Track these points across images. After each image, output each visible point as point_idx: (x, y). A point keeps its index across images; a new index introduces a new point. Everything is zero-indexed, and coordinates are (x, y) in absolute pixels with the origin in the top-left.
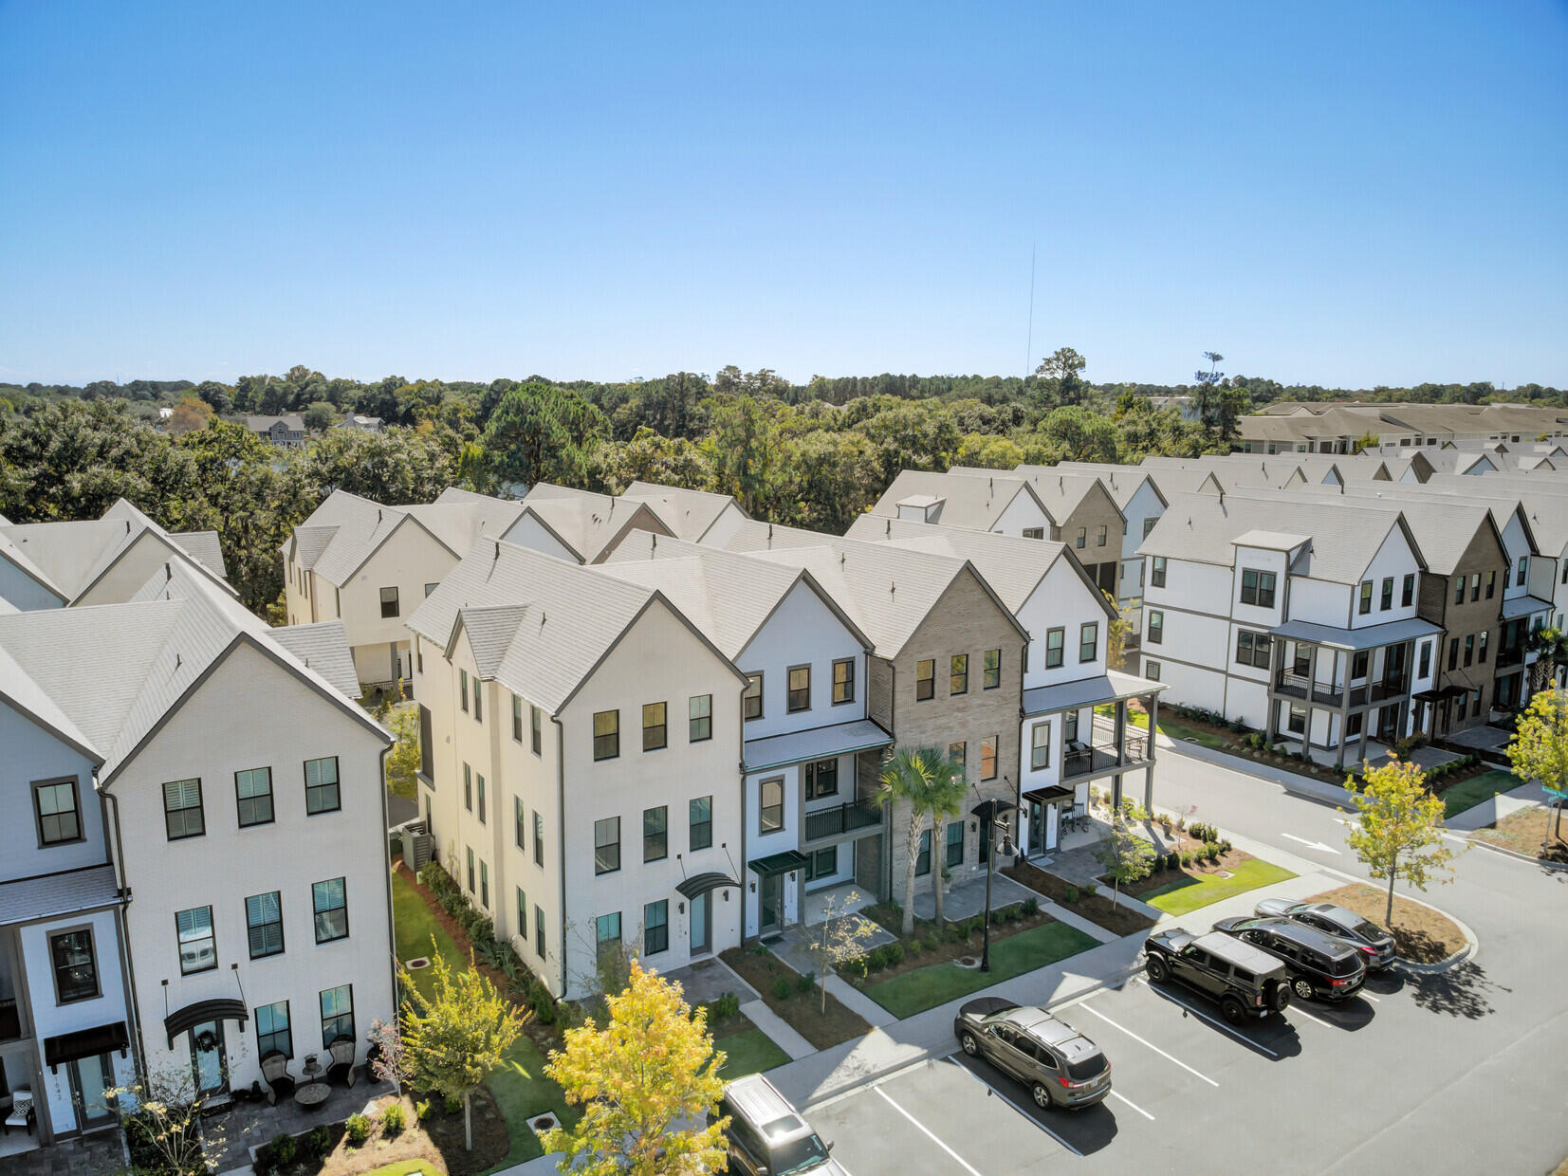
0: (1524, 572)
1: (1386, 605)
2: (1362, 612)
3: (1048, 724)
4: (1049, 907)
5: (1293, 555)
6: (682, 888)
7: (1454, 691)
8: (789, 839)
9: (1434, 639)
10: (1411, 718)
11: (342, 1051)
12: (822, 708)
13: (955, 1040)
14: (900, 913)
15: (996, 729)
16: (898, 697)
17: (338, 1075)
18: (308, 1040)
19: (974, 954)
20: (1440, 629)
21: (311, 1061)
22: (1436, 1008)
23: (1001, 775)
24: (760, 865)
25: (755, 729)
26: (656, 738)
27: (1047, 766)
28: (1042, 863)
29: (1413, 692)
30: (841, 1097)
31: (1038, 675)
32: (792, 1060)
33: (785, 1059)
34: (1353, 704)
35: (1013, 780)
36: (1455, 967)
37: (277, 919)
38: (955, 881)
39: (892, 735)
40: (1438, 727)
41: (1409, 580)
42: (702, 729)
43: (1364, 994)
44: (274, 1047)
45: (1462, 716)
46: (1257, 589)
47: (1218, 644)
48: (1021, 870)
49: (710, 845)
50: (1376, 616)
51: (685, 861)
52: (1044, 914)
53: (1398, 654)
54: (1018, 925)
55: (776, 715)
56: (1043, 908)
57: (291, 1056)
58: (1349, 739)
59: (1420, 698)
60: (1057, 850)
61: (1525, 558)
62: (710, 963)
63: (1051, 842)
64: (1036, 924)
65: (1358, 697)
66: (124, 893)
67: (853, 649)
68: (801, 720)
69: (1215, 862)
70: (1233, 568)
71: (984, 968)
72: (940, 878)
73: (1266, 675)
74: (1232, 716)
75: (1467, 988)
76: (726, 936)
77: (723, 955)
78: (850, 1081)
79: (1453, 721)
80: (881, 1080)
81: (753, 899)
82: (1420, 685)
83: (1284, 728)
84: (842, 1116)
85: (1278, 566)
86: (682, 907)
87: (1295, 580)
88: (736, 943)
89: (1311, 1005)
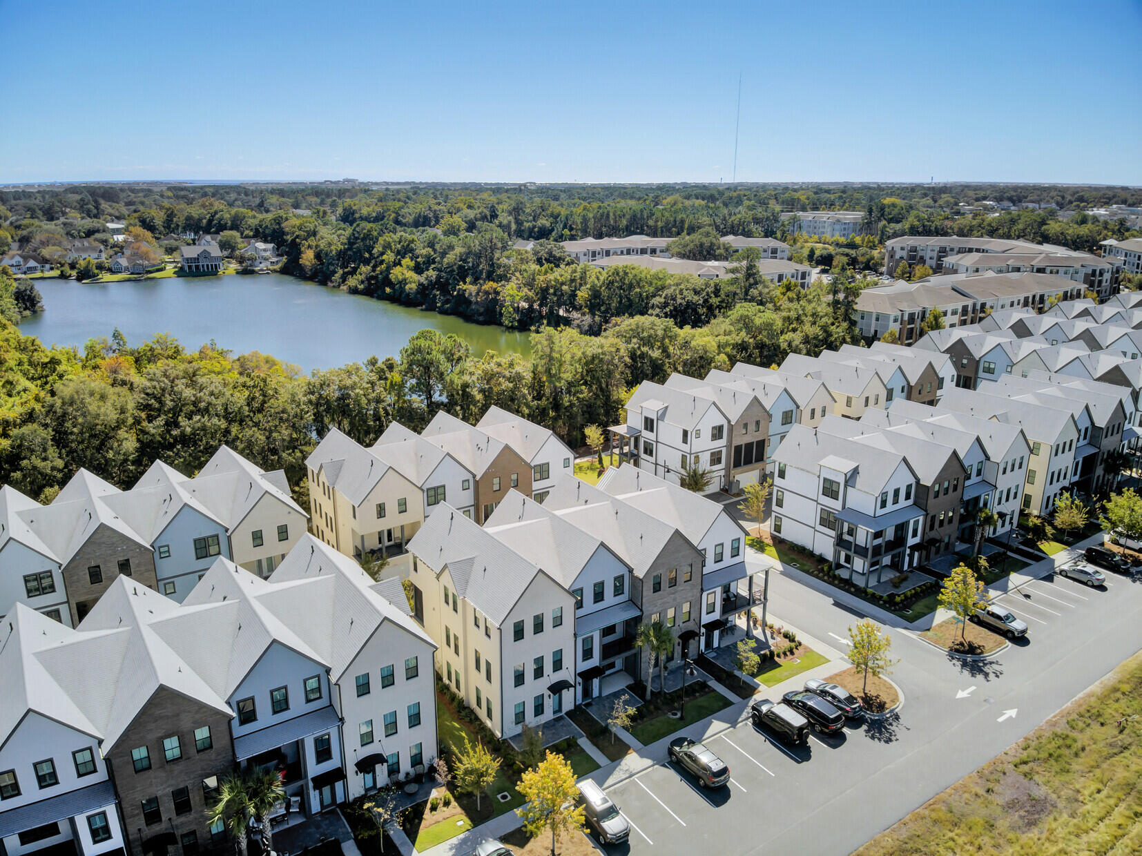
0: (981, 469)
1: (896, 501)
2: (881, 508)
3: (715, 592)
4: (713, 683)
5: (848, 476)
6: (549, 689)
7: (933, 542)
8: (595, 661)
9: (921, 519)
10: (907, 559)
11: (419, 768)
12: (610, 598)
13: (668, 756)
14: (645, 688)
15: (690, 599)
16: (644, 594)
17: (418, 779)
18: (405, 766)
19: (678, 710)
20: (924, 513)
21: (408, 774)
22: (873, 737)
23: (692, 619)
24: (581, 675)
25: (581, 612)
26: (539, 627)
27: (714, 611)
28: (710, 655)
29: (908, 545)
30: (621, 784)
31: (711, 566)
32: (600, 767)
33: (598, 767)
34: (874, 555)
35: (697, 620)
36: (888, 716)
37: (394, 720)
38: (670, 668)
39: (641, 610)
40: (923, 559)
41: (909, 487)
42: (558, 622)
43: (845, 730)
44: (394, 770)
45: (937, 552)
46: (830, 489)
47: (811, 514)
48: (701, 661)
49: (561, 668)
50: (890, 507)
51: (551, 677)
52: (709, 687)
53: (901, 529)
54: (697, 694)
55: (589, 606)
56: (710, 683)
57: (399, 772)
58: (871, 569)
59: (913, 548)
60: (719, 648)
61: (982, 462)
62: (561, 718)
63: (716, 644)
64: (707, 693)
65: (877, 551)
66: (342, 720)
67: (623, 571)
68: (600, 605)
69: (792, 653)
70: (819, 477)
71: (682, 718)
72: (663, 669)
73: (833, 533)
74: (817, 552)
75: (890, 727)
76: (568, 704)
77: (566, 714)
78: (624, 777)
79: (932, 555)
80: (637, 776)
81: (579, 689)
82: (911, 541)
83: (842, 561)
84: (622, 792)
85: (842, 481)
86: (549, 696)
87: (849, 489)
88: (573, 708)
89: (821, 735)
